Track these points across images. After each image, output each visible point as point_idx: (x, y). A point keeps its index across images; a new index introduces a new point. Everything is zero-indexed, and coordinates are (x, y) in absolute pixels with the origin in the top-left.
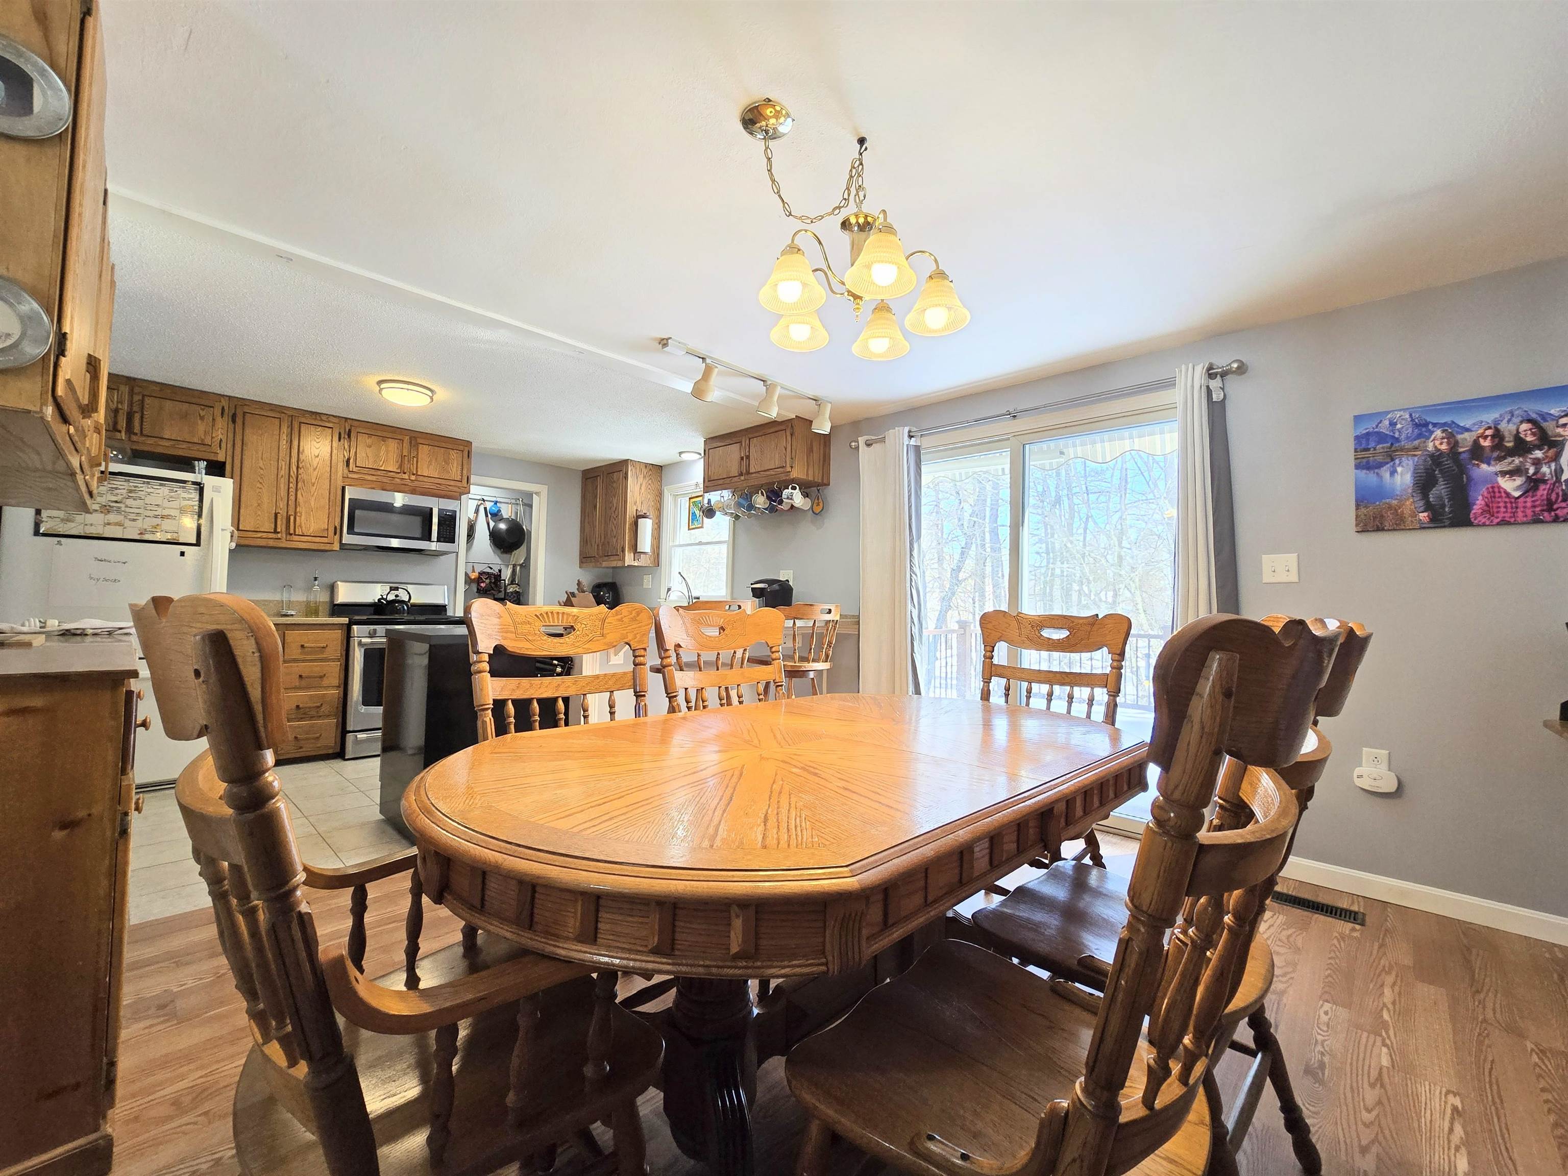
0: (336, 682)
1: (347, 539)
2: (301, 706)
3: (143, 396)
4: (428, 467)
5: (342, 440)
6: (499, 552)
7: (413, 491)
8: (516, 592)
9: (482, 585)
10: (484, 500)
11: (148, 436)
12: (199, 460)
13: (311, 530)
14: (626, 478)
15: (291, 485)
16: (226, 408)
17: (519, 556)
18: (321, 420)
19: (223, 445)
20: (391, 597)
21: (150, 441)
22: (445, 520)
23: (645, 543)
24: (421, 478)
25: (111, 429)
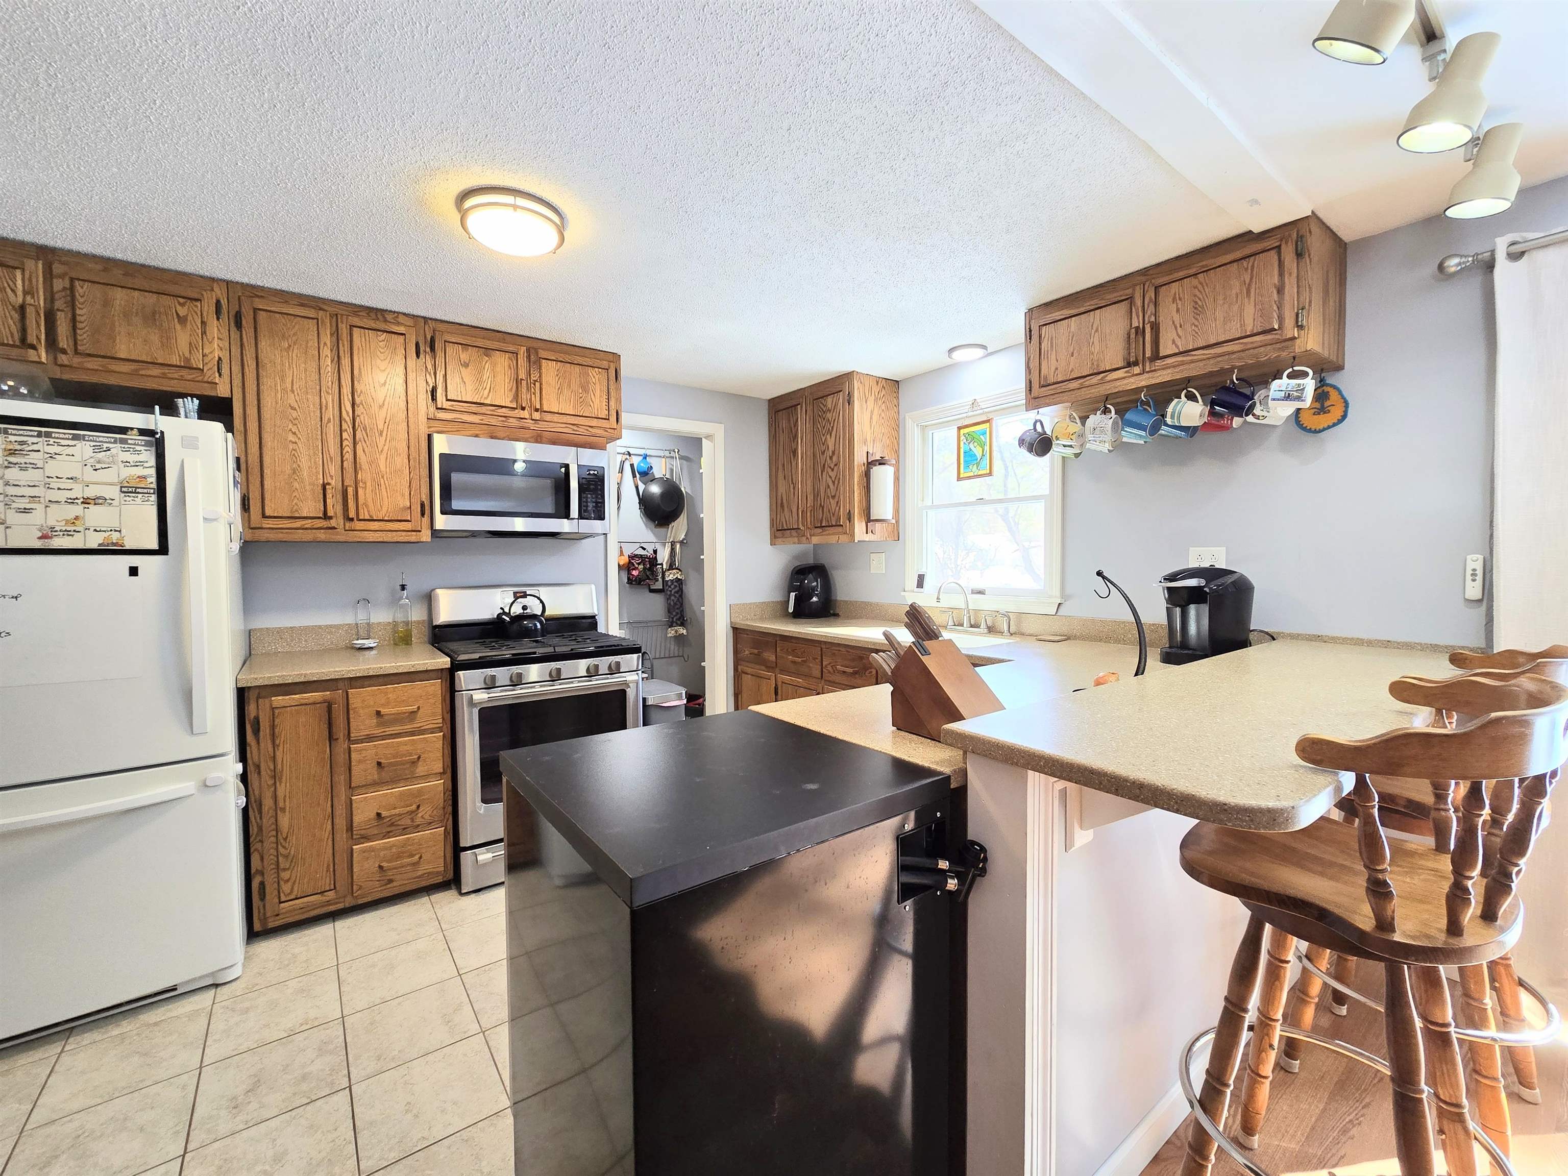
0: (438, 767)
1: (442, 522)
2: (384, 814)
3: (72, 280)
4: (558, 399)
5: (422, 356)
6: (652, 525)
7: (538, 439)
8: (678, 580)
9: (635, 573)
10: (629, 454)
11: (89, 355)
12: (183, 396)
13: (385, 509)
14: (850, 402)
15: (345, 435)
16: (224, 302)
17: (679, 528)
18: (386, 321)
19: (225, 370)
20: (517, 610)
21: (92, 364)
22: (589, 481)
23: (883, 507)
24: (548, 417)
25: (18, 343)
